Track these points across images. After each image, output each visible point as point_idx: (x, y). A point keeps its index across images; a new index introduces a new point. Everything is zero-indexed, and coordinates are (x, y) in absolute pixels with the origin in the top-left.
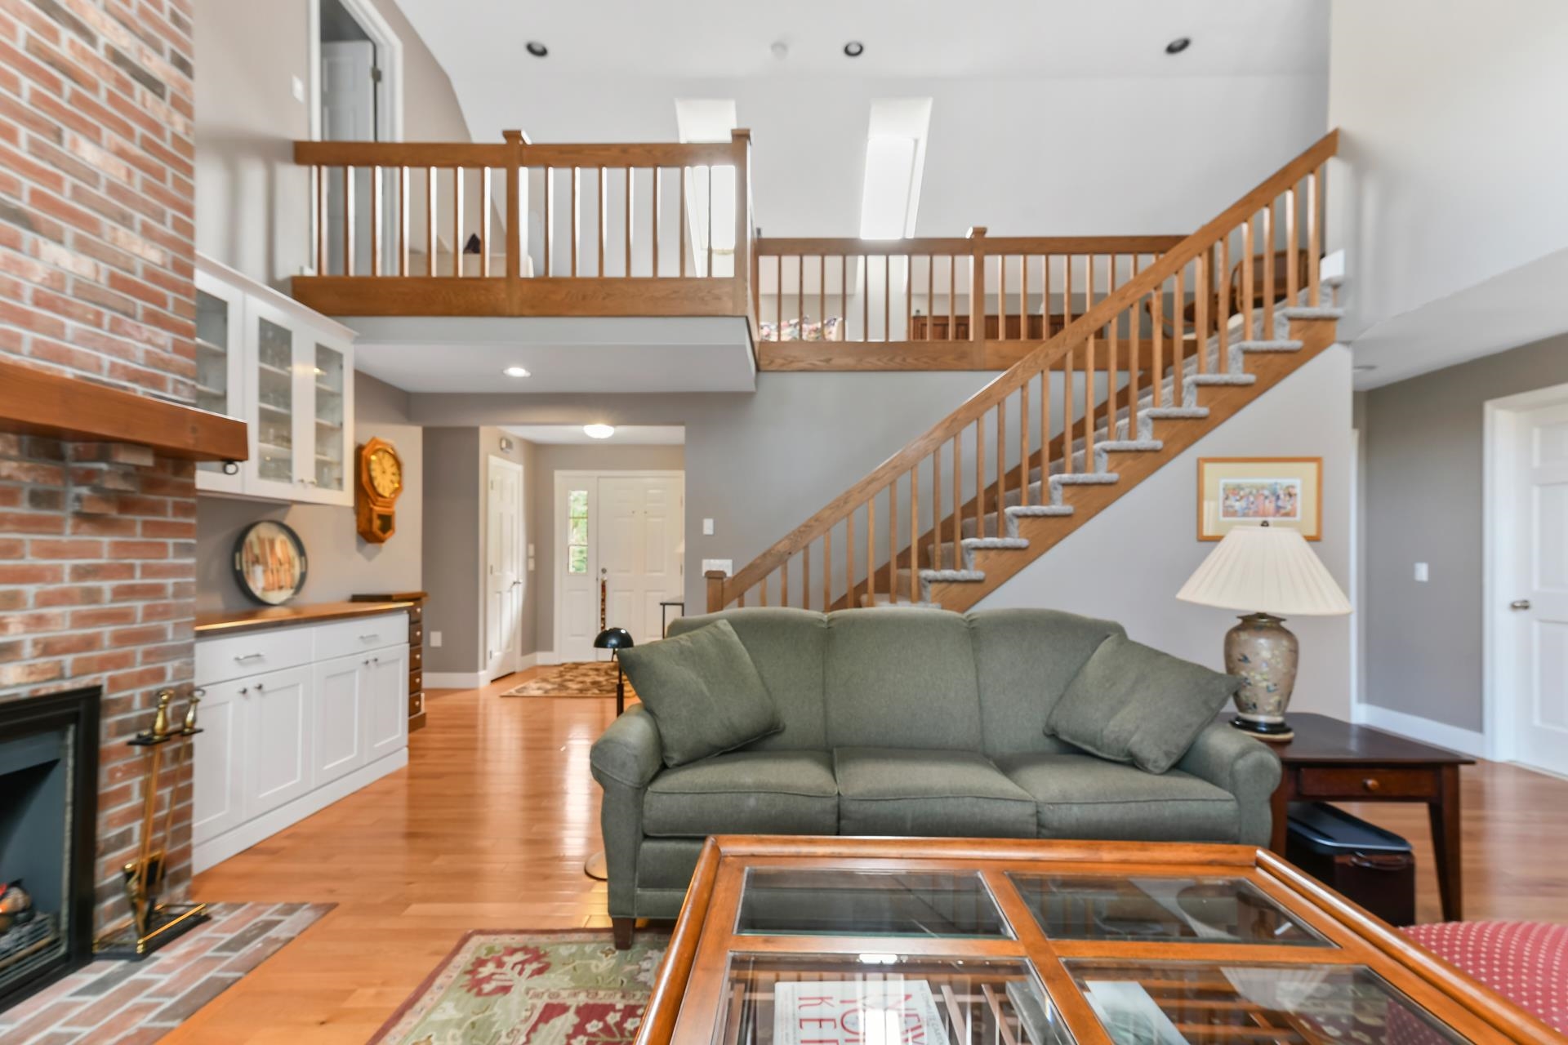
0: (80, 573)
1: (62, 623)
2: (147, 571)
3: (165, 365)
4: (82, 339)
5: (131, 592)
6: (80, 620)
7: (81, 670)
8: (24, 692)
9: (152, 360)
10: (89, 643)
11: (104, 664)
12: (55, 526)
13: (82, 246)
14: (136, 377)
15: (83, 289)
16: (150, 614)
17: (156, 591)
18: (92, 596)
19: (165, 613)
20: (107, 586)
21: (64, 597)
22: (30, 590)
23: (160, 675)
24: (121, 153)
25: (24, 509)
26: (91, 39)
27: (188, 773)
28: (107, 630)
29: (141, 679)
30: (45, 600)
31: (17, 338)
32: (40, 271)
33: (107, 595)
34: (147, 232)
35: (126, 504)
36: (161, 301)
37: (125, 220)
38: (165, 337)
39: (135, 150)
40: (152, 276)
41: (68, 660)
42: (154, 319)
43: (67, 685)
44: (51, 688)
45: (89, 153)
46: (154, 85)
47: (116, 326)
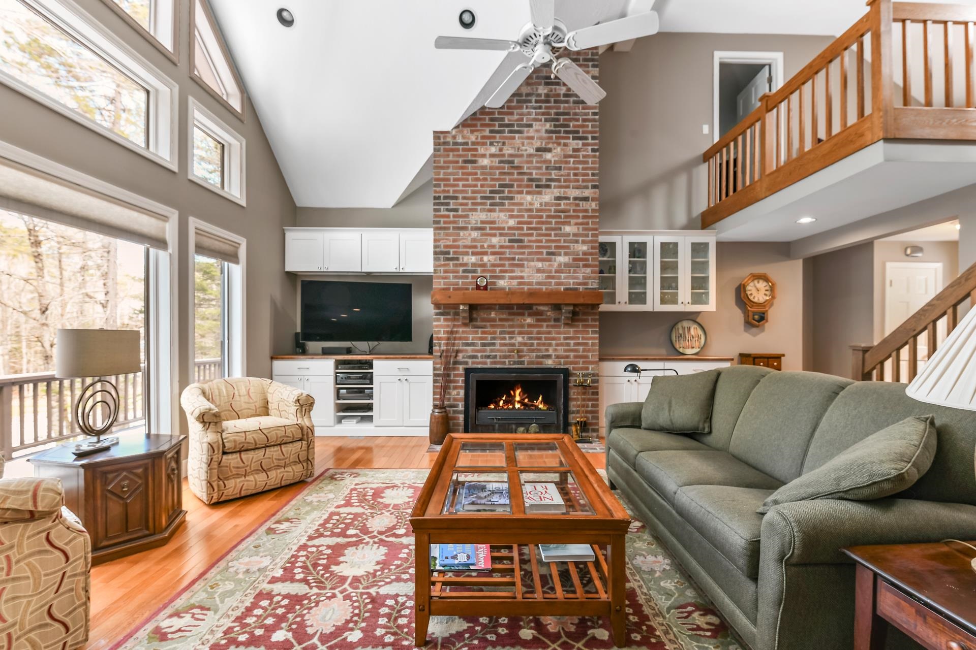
0: (565, 339)
1: (561, 351)
2: (583, 338)
3: (589, 278)
4: (565, 278)
5: (579, 344)
6: (565, 351)
7: (565, 363)
8: (553, 367)
9: (584, 278)
10: (567, 357)
11: (571, 363)
12: (559, 327)
13: (566, 254)
14: (580, 284)
15: (566, 265)
16: (584, 351)
17: (586, 344)
18: (568, 344)
19: (589, 351)
20: (572, 342)
21: (562, 345)
22: (554, 342)
23: (587, 369)
24: (576, 224)
25: (552, 323)
26: (567, 198)
27: (597, 400)
28: (572, 354)
29: (582, 369)
30: (557, 345)
31: (551, 282)
32: (556, 264)
33: (572, 345)
34: (584, 242)
35: (573, 320)
36: (587, 260)
37: (577, 242)
38: (589, 270)
39: (580, 220)
40: (584, 253)
41: (562, 360)
42: (585, 266)
43: (562, 367)
44: (558, 367)
45: (567, 229)
46: (586, 199)
47: (575, 272)
